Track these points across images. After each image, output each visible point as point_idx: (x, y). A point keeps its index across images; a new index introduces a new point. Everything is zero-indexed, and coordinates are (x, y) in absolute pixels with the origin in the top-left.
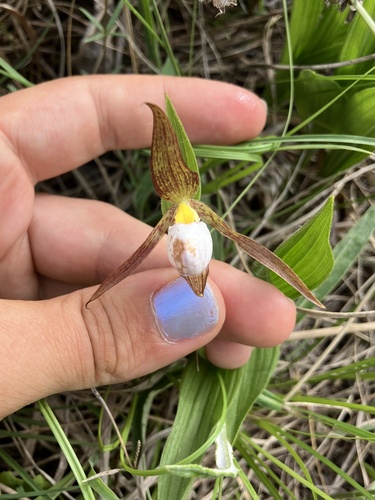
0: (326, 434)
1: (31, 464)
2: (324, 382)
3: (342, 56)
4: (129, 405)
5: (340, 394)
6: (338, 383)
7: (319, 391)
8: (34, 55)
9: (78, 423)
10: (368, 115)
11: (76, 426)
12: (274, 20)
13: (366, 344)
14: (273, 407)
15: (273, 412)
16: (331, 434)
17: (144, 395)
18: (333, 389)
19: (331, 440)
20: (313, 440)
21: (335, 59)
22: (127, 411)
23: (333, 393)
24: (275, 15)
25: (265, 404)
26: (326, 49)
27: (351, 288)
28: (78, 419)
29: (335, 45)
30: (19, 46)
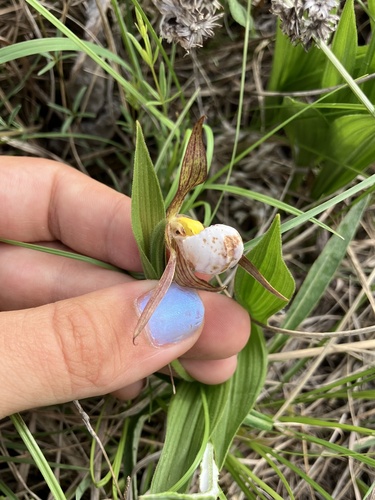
0: (320, 453)
1: (24, 489)
2: (320, 401)
3: (323, 83)
4: (121, 429)
5: (333, 413)
6: (333, 401)
7: (314, 410)
8: (27, 82)
9: (74, 446)
10: (347, 142)
11: (72, 449)
12: (265, 43)
13: (359, 363)
14: (263, 428)
15: (263, 433)
16: (325, 453)
17: (134, 419)
18: (328, 408)
19: (325, 458)
20: (306, 460)
21: (317, 85)
22: (119, 434)
23: (328, 412)
24: (265, 39)
25: (256, 425)
26: (309, 75)
27: (344, 307)
28: (74, 442)
29: (318, 71)
30: (12, 74)
